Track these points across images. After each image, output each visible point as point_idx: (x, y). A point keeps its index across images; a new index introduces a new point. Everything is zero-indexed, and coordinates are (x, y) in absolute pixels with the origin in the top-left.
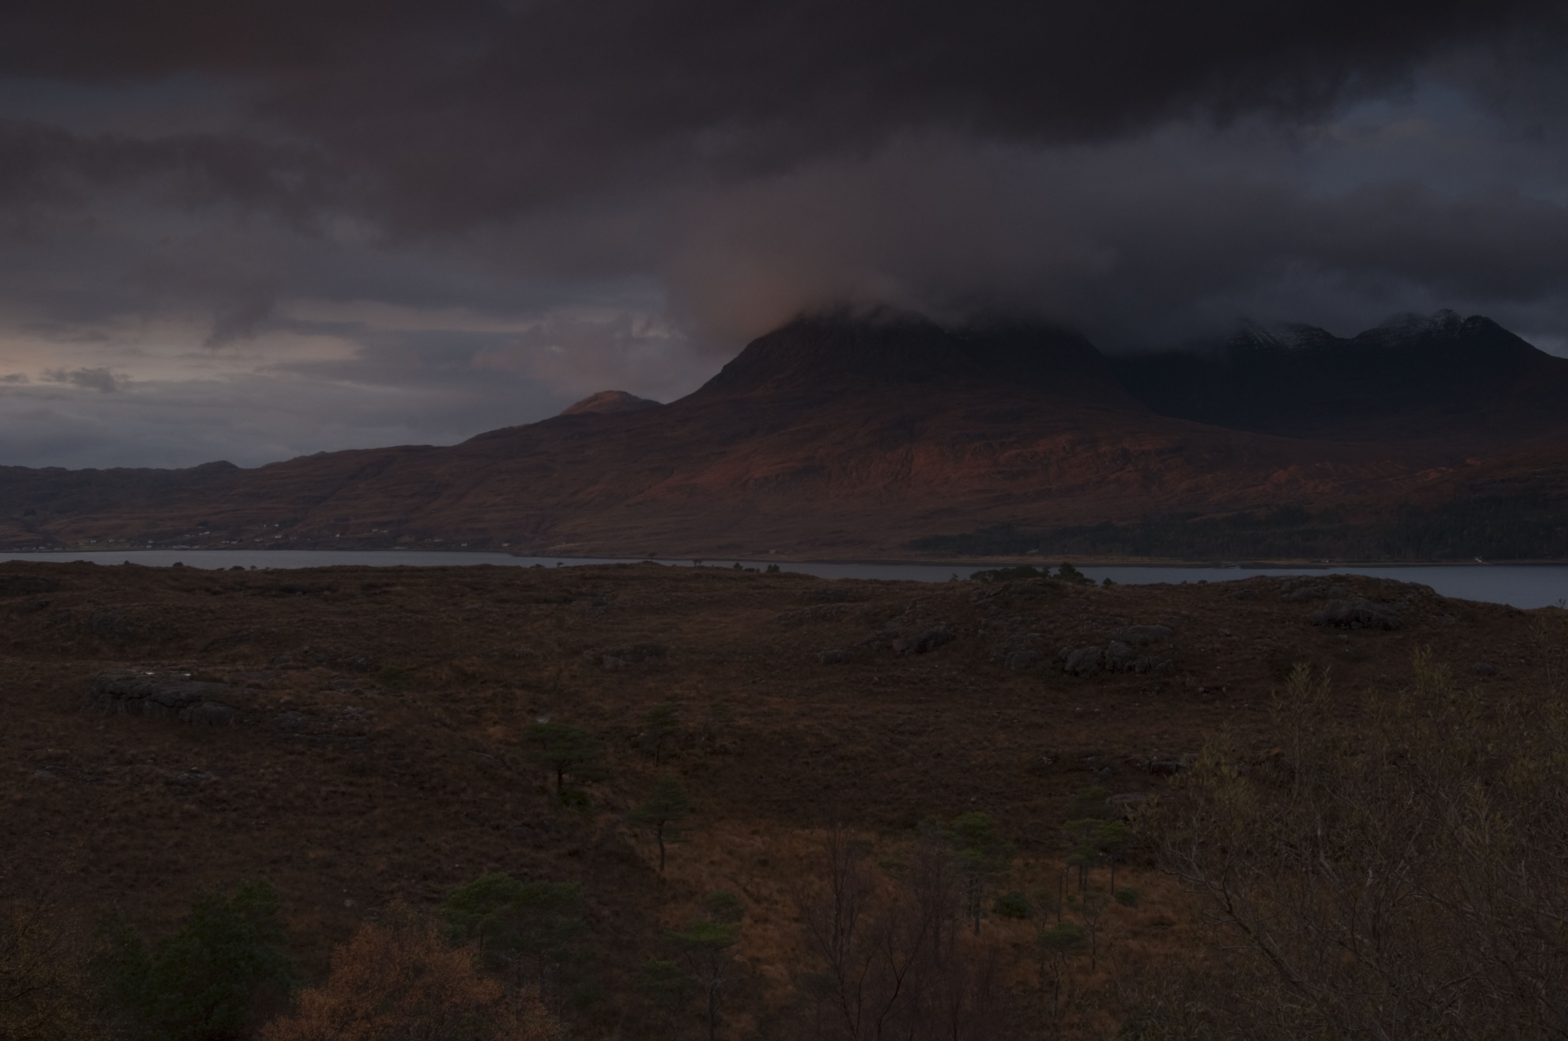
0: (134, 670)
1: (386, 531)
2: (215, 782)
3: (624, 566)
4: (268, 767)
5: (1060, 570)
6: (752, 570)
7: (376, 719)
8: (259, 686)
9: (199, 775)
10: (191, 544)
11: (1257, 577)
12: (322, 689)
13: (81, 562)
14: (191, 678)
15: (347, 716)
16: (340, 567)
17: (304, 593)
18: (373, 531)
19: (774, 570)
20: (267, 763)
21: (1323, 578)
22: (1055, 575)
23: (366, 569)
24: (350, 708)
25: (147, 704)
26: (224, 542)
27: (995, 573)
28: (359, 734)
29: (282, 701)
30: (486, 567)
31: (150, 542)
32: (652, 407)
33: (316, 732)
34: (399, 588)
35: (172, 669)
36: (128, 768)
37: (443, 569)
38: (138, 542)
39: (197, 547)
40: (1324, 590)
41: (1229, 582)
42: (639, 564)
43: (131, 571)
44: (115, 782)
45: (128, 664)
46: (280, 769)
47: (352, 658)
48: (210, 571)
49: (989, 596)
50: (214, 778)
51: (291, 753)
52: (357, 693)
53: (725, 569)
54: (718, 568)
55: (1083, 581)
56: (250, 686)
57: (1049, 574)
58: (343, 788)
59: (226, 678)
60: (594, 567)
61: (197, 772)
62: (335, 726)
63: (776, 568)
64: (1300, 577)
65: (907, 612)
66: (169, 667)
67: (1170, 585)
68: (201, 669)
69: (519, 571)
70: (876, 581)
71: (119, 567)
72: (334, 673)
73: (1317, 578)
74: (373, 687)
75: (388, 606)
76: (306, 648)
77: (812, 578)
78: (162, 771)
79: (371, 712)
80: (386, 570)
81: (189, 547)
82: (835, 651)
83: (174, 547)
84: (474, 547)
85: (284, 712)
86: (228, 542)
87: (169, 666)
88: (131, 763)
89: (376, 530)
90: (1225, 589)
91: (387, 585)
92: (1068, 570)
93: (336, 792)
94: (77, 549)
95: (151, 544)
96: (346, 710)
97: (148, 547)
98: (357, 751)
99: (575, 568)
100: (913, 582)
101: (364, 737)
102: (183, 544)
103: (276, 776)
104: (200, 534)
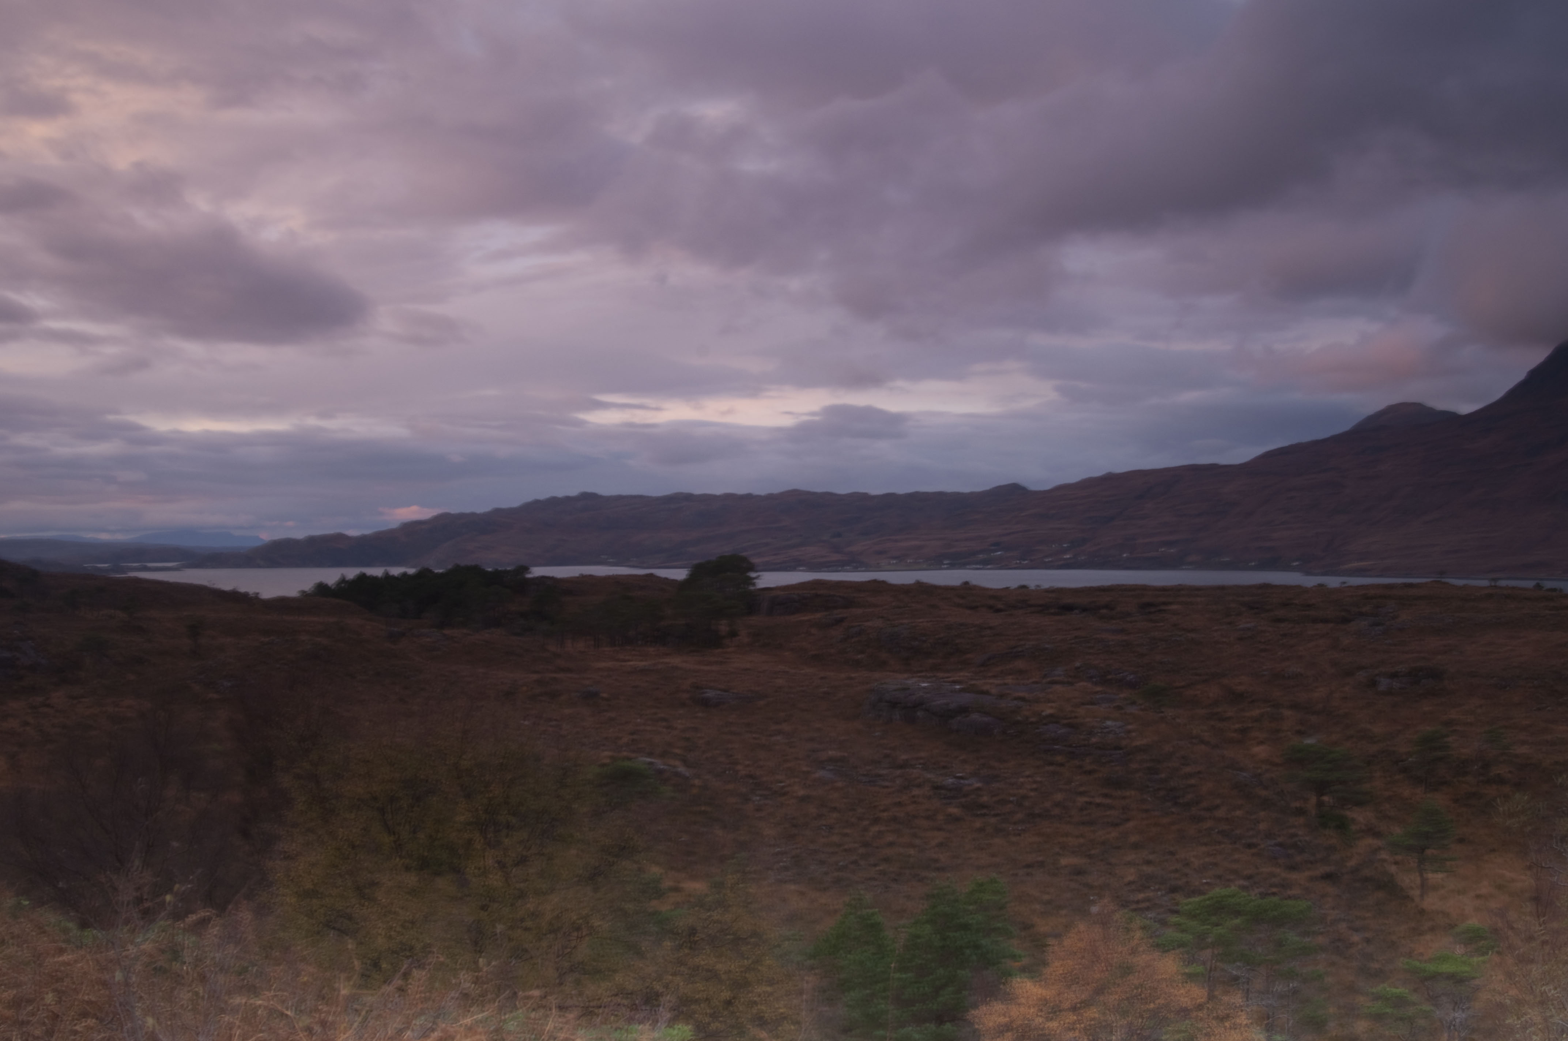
0: (910, 682)
1: (1172, 551)
2: (978, 789)
3: (1410, 586)
4: (1028, 777)
6: (1554, 590)
7: (1134, 734)
8: (1022, 699)
9: (962, 781)
10: (986, 563)
12: (1083, 704)
13: (875, 581)
14: (961, 690)
15: (1105, 731)
16: (1118, 585)
17: (1084, 610)
18: (1160, 550)
20: (1027, 773)
23: (1144, 588)
24: (1109, 723)
25: (920, 714)
26: (1015, 562)
28: (1118, 748)
29: (1044, 714)
30: (1266, 586)
31: (945, 562)
32: (1450, 418)
33: (1074, 745)
34: (1174, 607)
35: (944, 682)
36: (898, 772)
37: (1222, 588)
38: (936, 562)
39: (989, 567)
42: (1426, 583)
43: (922, 589)
44: (886, 784)
45: (906, 676)
46: (1039, 779)
47: (1121, 675)
48: (995, 589)
50: (979, 785)
51: (1051, 764)
52: (1119, 708)
54: (1513, 588)
56: (1016, 699)
58: (1098, 800)
59: (994, 691)
60: (1378, 586)
61: (961, 778)
62: (1094, 740)
66: (942, 680)
68: (973, 682)
69: (1299, 590)
71: (909, 585)
72: (1098, 689)
74: (1133, 703)
75: (1162, 624)
76: (1078, 664)
78: (929, 776)
79: (1130, 727)
80: (1164, 589)
81: (981, 567)
83: (968, 567)
84: (1263, 566)
85: (1045, 724)
86: (1018, 562)
87: (943, 678)
88: (901, 767)
89: (1163, 550)
91: (1164, 604)
93: (1090, 803)
94: (878, 568)
95: (947, 564)
96: (1104, 725)
97: (943, 566)
98: (1113, 764)
101: (1121, 752)
102: (977, 563)
103: (1034, 786)
104: (992, 554)
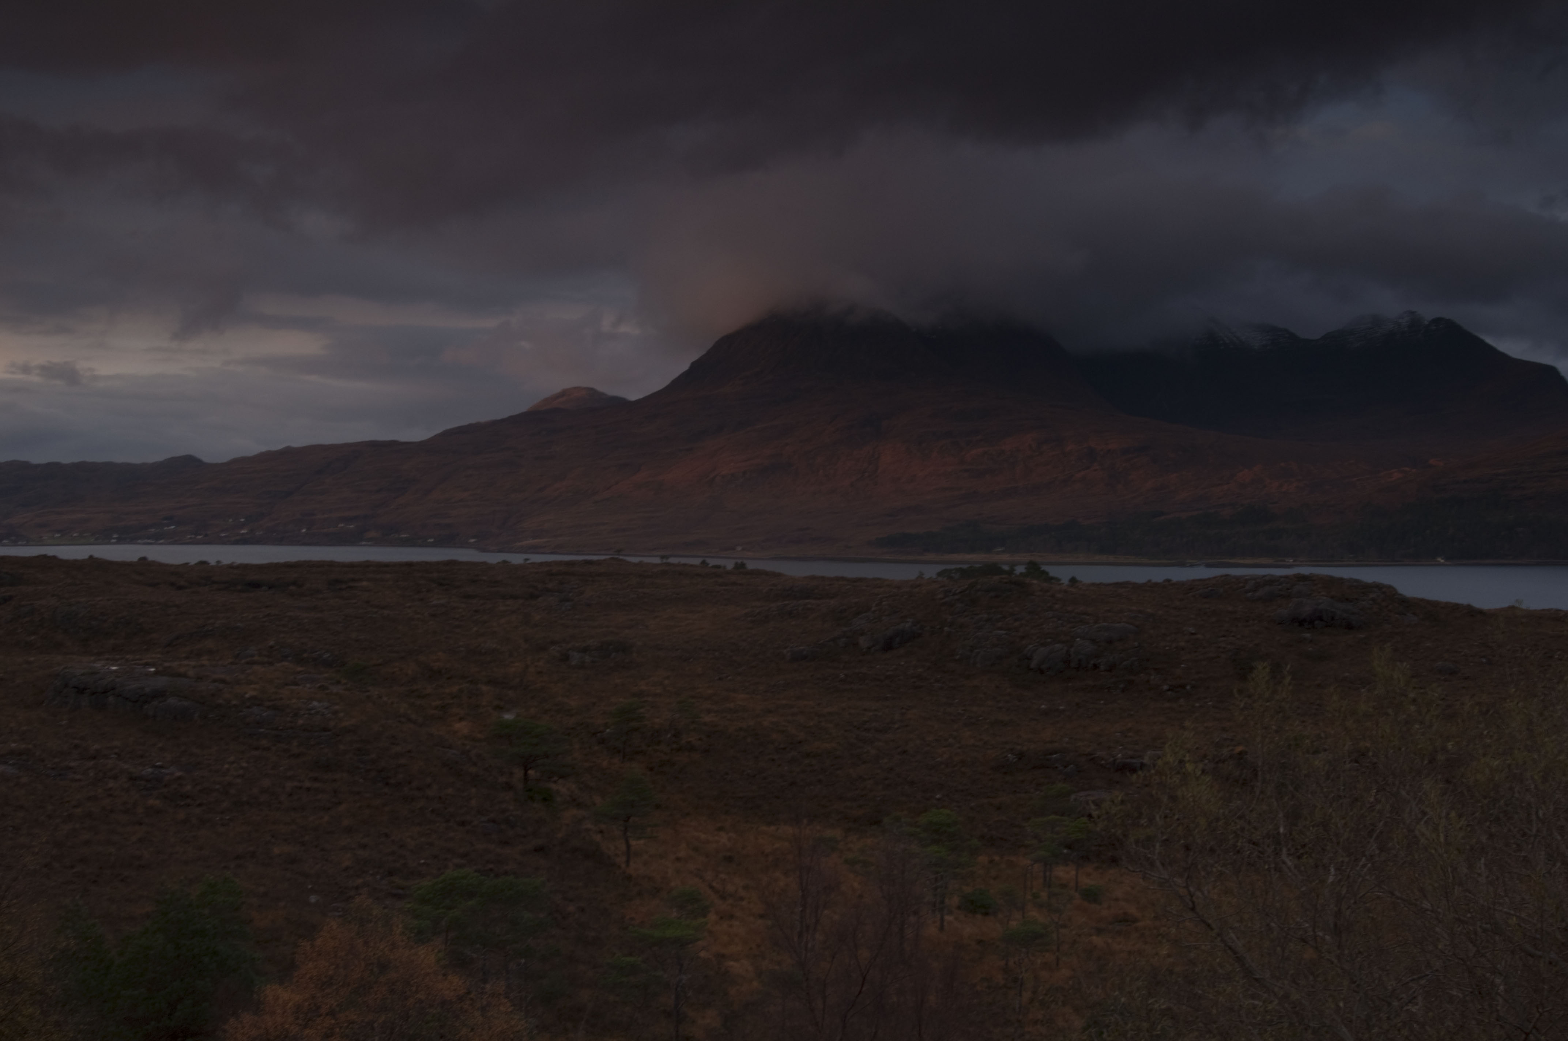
0: (98, 665)
1: (351, 526)
2: (179, 778)
3: (590, 563)
4: (233, 763)
5: (1026, 568)
6: (718, 567)
7: (342, 715)
8: (223, 681)
9: (163, 771)
10: (157, 538)
11: (1222, 576)
12: (287, 684)
13: (45, 556)
14: (156, 673)
15: (313, 712)
16: (305, 562)
17: (270, 587)
18: (339, 526)
19: (740, 567)
20: (232, 759)
21: (1286, 577)
22: (1021, 574)
23: (331, 564)
24: (315, 703)
25: (111, 699)
27: (961, 570)
28: (325, 730)
29: (247, 696)
30: (453, 563)
31: (115, 536)
32: (620, 404)
33: (281, 728)
34: (365, 583)
35: (135, 664)
36: (92, 763)
37: (410, 565)
38: (103, 536)
39: (162, 541)
40: (1288, 589)
41: (1194, 581)
42: (605, 560)
43: (95, 565)
44: (78, 777)
45: (92, 658)
46: (244, 765)
47: (317, 653)
48: (175, 565)
49: (954, 594)
50: (179, 774)
51: (257, 749)
52: (322, 688)
53: (692, 566)
54: (685, 565)
55: (1050, 579)
56: (215, 681)
57: (1015, 572)
58: (307, 784)
59: (191, 673)
60: (560, 563)
61: (161, 767)
62: (300, 722)
63: (743, 565)
64: (1264, 576)
65: (874, 609)
67: (1135, 584)
68: (166, 664)
69: (485, 567)
70: (843, 579)
71: (83, 561)
72: (300, 669)
73: (1281, 577)
74: (339, 682)
75: (354, 601)
76: (272, 643)
77: (778, 575)
78: (126, 767)
79: (337, 707)
80: (352, 566)
81: (154, 541)
82: (801, 648)
83: (139, 541)
84: (441, 542)
85: (249, 707)
86: (193, 536)
87: (133, 661)
88: (94, 758)
89: (342, 525)
90: (1188, 587)
91: (353, 580)
92: (1034, 568)
93: (301, 788)
94: (40, 543)
95: (116, 539)
96: (311, 705)
97: (112, 541)
98: (322, 746)
99: (541, 564)
100: (879, 579)
101: (329, 733)
102: (148, 538)
103: (241, 772)
104: (166, 528)
